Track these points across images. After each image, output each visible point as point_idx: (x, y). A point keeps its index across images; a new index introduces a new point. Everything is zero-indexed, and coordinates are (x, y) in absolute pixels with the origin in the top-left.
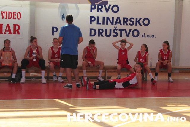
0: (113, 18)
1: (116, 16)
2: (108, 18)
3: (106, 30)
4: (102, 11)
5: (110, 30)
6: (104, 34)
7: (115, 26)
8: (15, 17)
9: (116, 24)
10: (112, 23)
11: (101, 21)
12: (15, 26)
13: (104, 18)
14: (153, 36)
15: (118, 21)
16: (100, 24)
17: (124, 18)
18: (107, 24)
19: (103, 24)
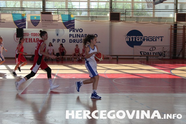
0: (80, 34)
1: (81, 33)
2: (78, 35)
3: (77, 40)
4: (75, 32)
5: (79, 40)
6: (76, 42)
7: (81, 38)
8: (37, 35)
9: (81, 37)
10: (80, 37)
11: (74, 36)
12: (37, 39)
13: (76, 35)
14: (99, 42)
15: (82, 36)
16: (74, 37)
17: (85, 35)
18: (77, 37)
19: (76, 37)
